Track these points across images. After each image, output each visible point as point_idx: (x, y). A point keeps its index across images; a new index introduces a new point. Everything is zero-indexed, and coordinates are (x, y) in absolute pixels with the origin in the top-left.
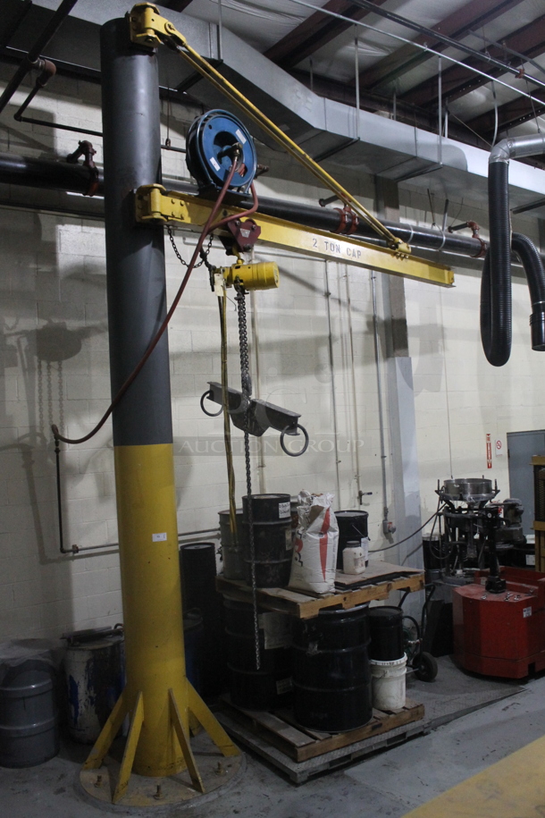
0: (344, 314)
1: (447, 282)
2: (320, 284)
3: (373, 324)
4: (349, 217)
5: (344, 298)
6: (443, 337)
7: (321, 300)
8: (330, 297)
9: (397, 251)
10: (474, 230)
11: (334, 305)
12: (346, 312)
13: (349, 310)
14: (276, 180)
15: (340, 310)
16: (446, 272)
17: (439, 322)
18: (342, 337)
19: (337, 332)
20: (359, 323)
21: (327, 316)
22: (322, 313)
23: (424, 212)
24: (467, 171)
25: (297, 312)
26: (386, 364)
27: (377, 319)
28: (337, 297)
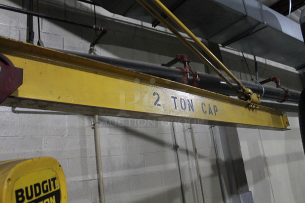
0: (192, 162)
1: (284, 127)
2: (169, 139)
3: (217, 166)
4: (190, 75)
5: (190, 148)
6: (266, 165)
7: (170, 153)
8: (178, 149)
9: (249, 101)
10: (277, 82)
11: (182, 156)
12: (194, 161)
13: (196, 159)
14: (121, 48)
15: (188, 160)
16: (281, 117)
17: (262, 153)
18: (192, 185)
19: (187, 181)
20: (205, 167)
21: (177, 168)
22: (173, 166)
23: (239, 73)
24: (282, 32)
25: (149, 169)
26: (231, 199)
27: (219, 162)
28: (185, 148)
